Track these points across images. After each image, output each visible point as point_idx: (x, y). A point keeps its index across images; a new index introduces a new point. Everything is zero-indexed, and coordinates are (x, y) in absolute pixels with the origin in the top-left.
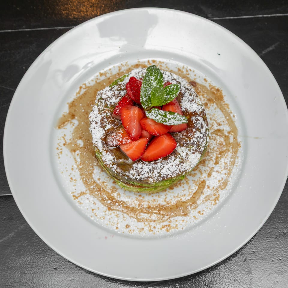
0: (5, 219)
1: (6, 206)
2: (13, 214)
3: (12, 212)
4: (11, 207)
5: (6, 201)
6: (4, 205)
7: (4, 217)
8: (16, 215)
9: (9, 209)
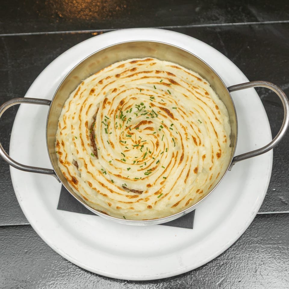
0: (27, 251)
1: (28, 236)
2: (36, 246)
3: (36, 244)
4: (33, 238)
5: (28, 231)
6: (25, 236)
7: (26, 250)
8: (40, 248)
9: (31, 240)
